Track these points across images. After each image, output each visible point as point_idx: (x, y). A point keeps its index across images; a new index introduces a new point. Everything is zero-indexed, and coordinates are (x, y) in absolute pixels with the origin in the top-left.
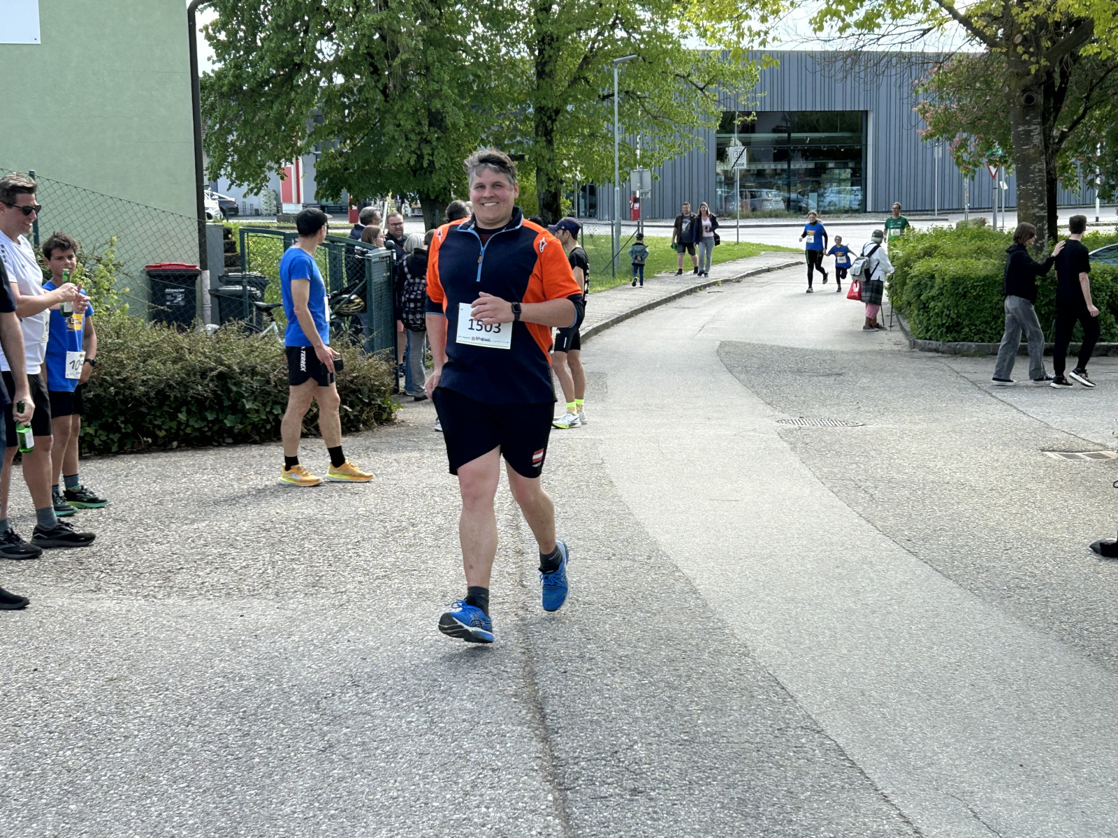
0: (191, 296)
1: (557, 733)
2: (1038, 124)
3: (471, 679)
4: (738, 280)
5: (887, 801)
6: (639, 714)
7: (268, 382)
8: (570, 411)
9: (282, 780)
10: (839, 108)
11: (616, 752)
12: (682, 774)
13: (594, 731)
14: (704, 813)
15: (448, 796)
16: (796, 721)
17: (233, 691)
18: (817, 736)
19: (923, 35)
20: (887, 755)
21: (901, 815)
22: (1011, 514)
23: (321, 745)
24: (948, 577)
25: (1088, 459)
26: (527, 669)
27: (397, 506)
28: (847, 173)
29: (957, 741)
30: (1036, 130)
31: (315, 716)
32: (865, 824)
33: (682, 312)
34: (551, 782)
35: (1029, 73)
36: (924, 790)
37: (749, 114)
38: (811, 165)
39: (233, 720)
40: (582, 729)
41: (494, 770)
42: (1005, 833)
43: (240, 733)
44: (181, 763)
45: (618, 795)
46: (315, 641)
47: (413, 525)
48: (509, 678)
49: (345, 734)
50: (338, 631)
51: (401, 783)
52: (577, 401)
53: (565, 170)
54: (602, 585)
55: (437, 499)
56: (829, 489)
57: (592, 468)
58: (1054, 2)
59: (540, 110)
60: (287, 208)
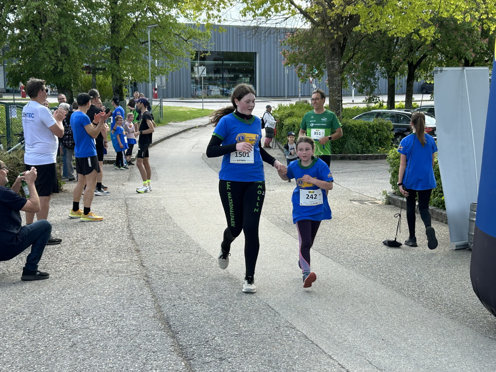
1: (178, 333)
2: (337, 60)
3: (132, 310)
4: (205, 126)
5: (332, 358)
6: (213, 323)
8: (145, 185)
9: (56, 361)
10: (244, 51)
11: (208, 341)
12: (240, 350)
13: (195, 332)
14: (255, 368)
15: (136, 365)
16: (283, 324)
17: (21, 319)
18: (293, 330)
19: (285, 20)
20: (325, 337)
21: (339, 364)
22: (346, 229)
23: (70, 344)
24: (328, 257)
25: (370, 204)
26: (156, 304)
27: (74, 230)
29: (353, 330)
30: (336, 62)
31: (63, 330)
32: (325, 369)
33: (183, 140)
34: (182, 356)
35: (333, 38)
36: (346, 353)
37: (207, 52)
38: (232, 76)
39: (24, 334)
40: (189, 332)
41: (154, 352)
42: (384, 370)
43: (29, 340)
44: (5, 355)
45: (214, 361)
46: (53, 295)
47: (84, 239)
48: (149, 309)
49: (80, 338)
50: (62, 290)
51: (113, 360)
52: (148, 181)
53: (125, 75)
54: (180, 264)
55: (92, 226)
56: (267, 219)
57: (160, 211)
58: (345, 8)
59: (113, 48)
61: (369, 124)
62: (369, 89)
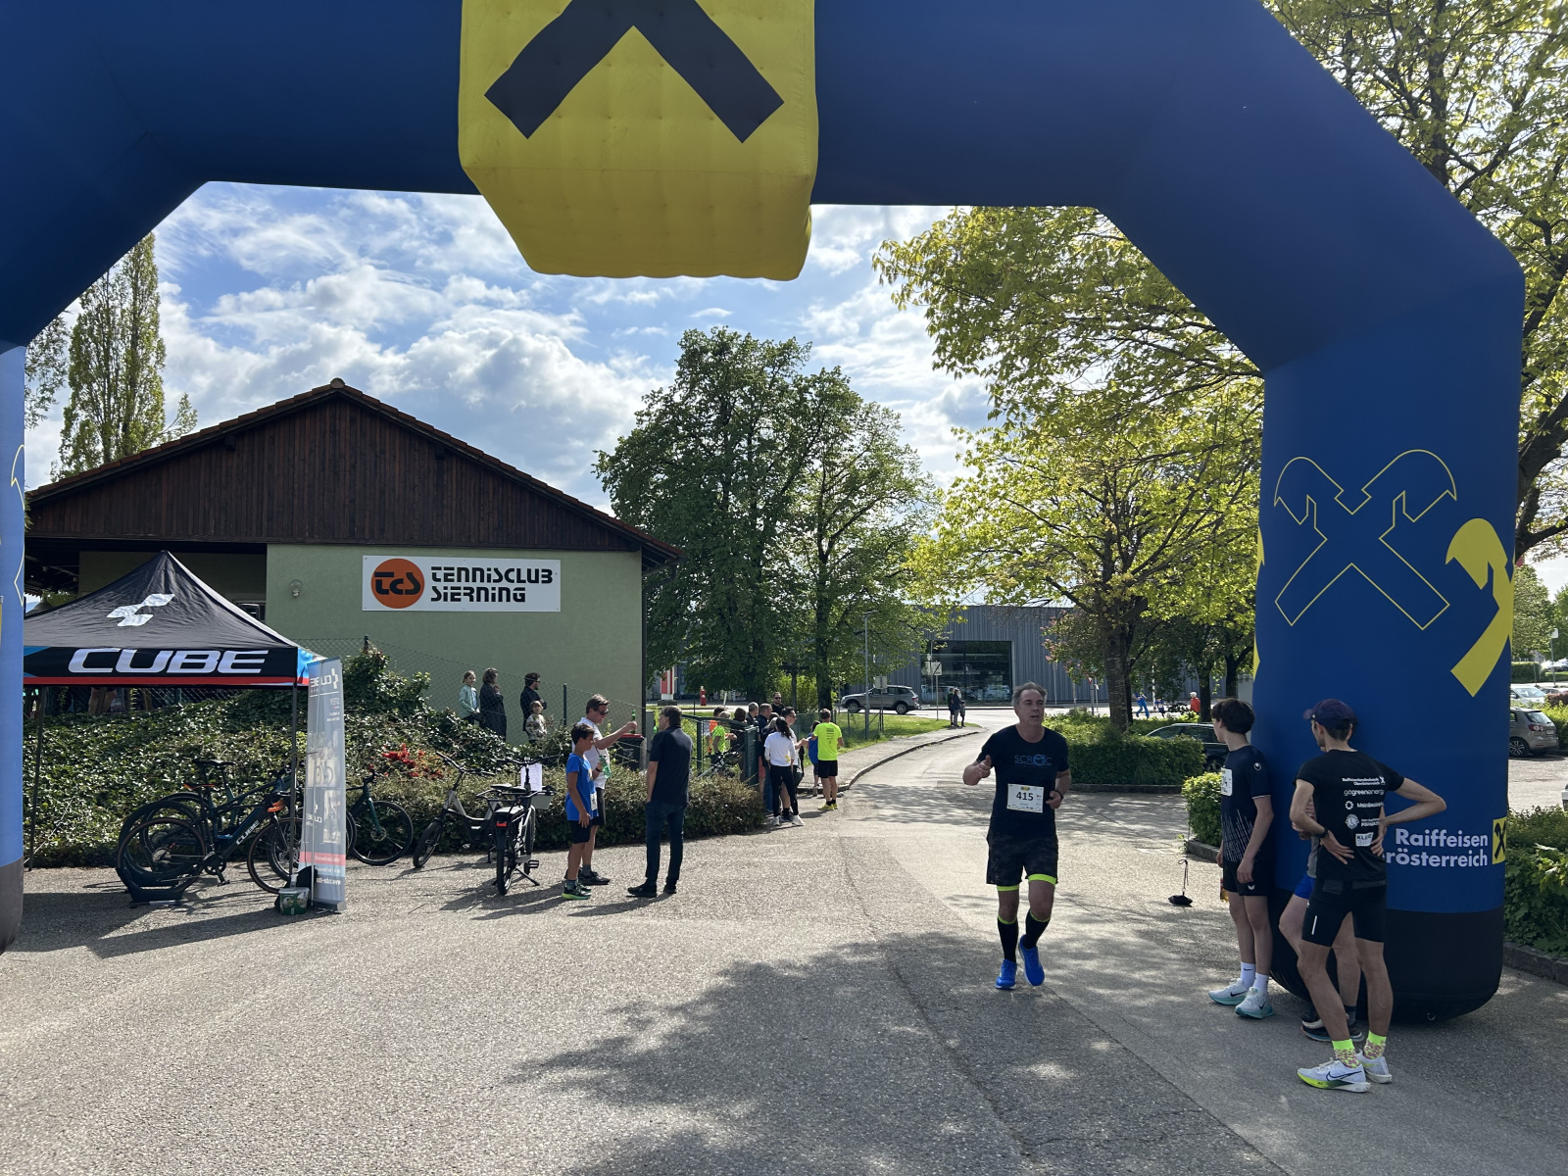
0: (637, 754)
1: (909, 983)
2: (1118, 655)
4: (941, 743)
7: (698, 803)
10: (994, 639)
11: (942, 992)
13: (928, 983)
22: (1123, 882)
28: (1000, 678)
30: (1118, 660)
35: (1111, 629)
38: (978, 673)
40: (922, 982)
41: (883, 999)
53: (833, 676)
58: (1124, 590)
59: (819, 640)
60: (664, 697)
61: (1167, 744)
62: (1171, 694)
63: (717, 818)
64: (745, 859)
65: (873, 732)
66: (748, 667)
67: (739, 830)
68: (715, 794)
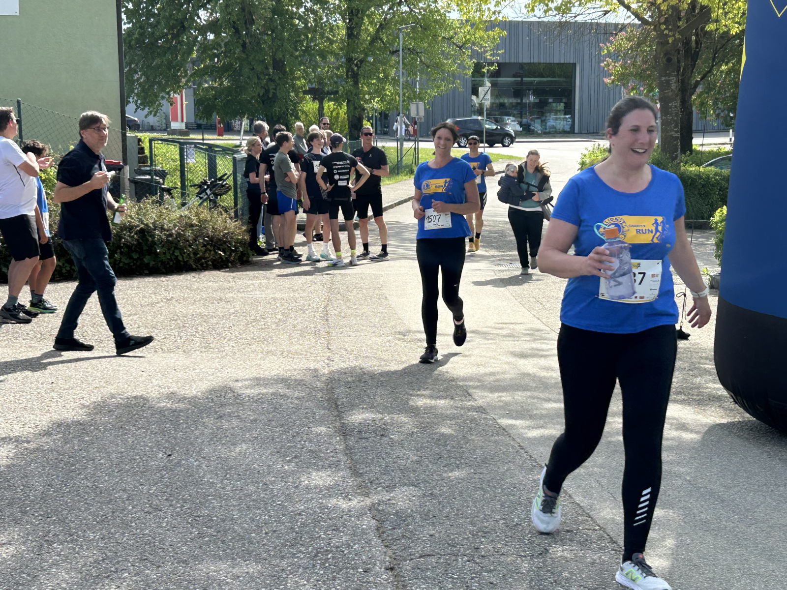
0: (117, 183)
1: (344, 413)
2: (675, 76)
7: (171, 235)
10: (556, 61)
11: (375, 420)
18: (484, 415)
26: (329, 386)
28: (561, 106)
34: (339, 433)
35: (668, 43)
38: (538, 100)
45: (374, 437)
48: (319, 390)
50: (221, 368)
53: (366, 101)
54: (375, 348)
56: (519, 302)
57: (374, 290)
59: (350, 60)
60: (175, 125)
61: (721, 175)
63: (195, 254)
64: (217, 295)
65: (406, 166)
66: (267, 91)
67: (219, 265)
68: (192, 225)
